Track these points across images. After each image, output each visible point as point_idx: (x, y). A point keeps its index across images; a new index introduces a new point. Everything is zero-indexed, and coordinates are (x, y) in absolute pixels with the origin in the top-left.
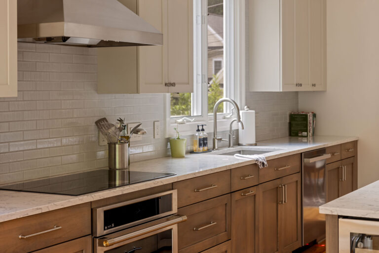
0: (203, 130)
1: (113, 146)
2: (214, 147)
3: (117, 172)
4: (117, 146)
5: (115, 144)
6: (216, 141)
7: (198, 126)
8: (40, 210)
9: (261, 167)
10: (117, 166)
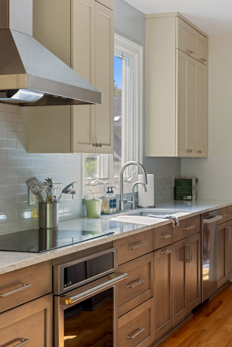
0: (112, 192)
1: (44, 205)
2: (120, 209)
3: (48, 231)
4: (48, 205)
5: (46, 204)
6: (122, 202)
7: (108, 188)
8: (14, 267)
9: (174, 226)
10: (48, 226)
